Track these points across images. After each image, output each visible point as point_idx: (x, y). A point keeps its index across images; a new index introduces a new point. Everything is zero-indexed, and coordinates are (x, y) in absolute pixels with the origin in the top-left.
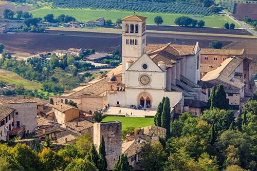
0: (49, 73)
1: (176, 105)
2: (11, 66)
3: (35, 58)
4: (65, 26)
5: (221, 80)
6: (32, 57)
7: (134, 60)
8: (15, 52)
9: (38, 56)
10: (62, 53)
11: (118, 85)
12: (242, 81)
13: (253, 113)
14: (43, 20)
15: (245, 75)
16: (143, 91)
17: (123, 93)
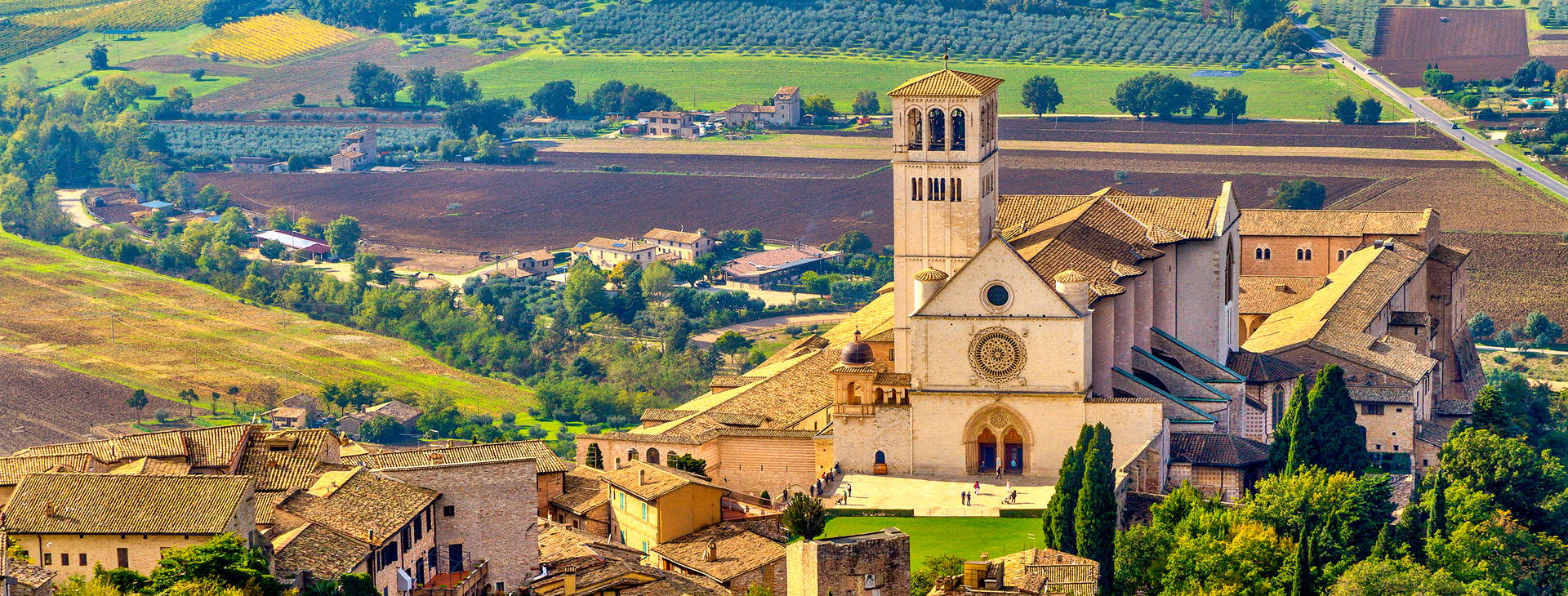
0: (560, 342)
1: (1137, 461)
2: (397, 313)
3: (499, 276)
4: (628, 131)
5: (1332, 344)
6: (485, 271)
7: (948, 268)
8: (408, 253)
9: (510, 266)
10: (617, 249)
11: (880, 378)
12: (1421, 350)
13: (1474, 487)
14: (529, 106)
15: (1435, 323)
16: (989, 401)
17: (904, 412)
